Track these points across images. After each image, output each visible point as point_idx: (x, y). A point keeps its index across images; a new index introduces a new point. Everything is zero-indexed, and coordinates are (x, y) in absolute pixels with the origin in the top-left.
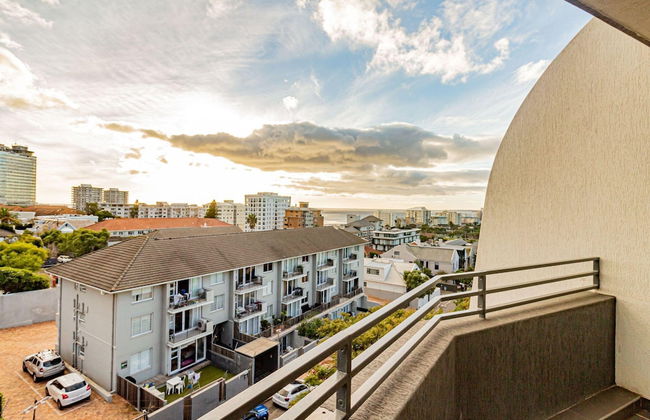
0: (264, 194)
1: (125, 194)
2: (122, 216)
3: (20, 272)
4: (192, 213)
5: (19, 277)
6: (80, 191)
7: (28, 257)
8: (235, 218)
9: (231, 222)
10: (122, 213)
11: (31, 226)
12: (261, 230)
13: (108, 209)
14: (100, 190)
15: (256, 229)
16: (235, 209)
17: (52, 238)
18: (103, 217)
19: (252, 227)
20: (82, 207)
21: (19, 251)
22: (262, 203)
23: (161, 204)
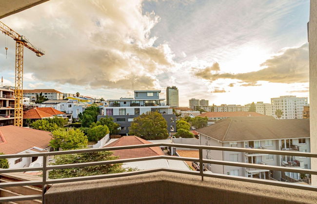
0: (285, 97)
1: (207, 101)
2: (208, 111)
3: (186, 131)
4: (239, 109)
5: (186, 133)
6: (192, 101)
7: (186, 126)
8: (265, 112)
9: (263, 113)
10: (208, 110)
11: (180, 115)
12: (285, 118)
13: (202, 108)
14: (198, 100)
15: (281, 118)
16: (264, 106)
17: (188, 119)
18: (201, 111)
19: (279, 117)
20: (193, 107)
21: (183, 124)
22: (284, 103)
23: (223, 106)
